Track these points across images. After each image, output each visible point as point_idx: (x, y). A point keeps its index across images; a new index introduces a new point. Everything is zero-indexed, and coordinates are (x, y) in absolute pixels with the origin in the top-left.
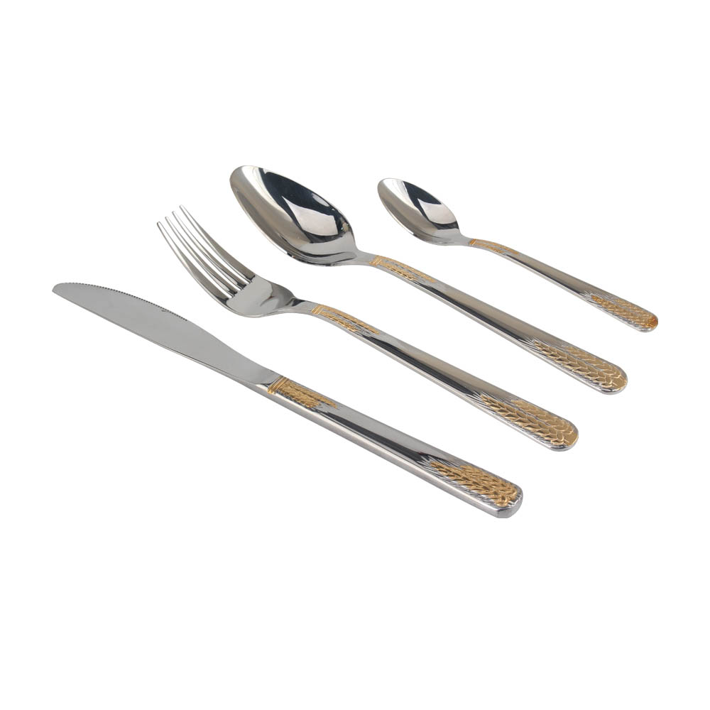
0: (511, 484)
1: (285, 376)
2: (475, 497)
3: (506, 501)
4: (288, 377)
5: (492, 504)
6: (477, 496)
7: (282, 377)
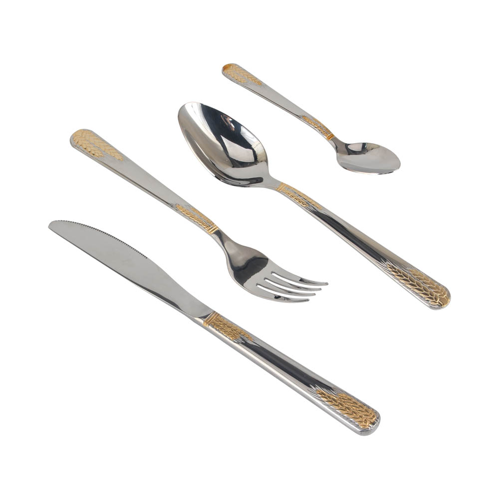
0: (373, 409)
1: (217, 311)
2: (346, 420)
3: (367, 424)
4: (219, 313)
5: (357, 426)
6: (347, 419)
7: (215, 312)
